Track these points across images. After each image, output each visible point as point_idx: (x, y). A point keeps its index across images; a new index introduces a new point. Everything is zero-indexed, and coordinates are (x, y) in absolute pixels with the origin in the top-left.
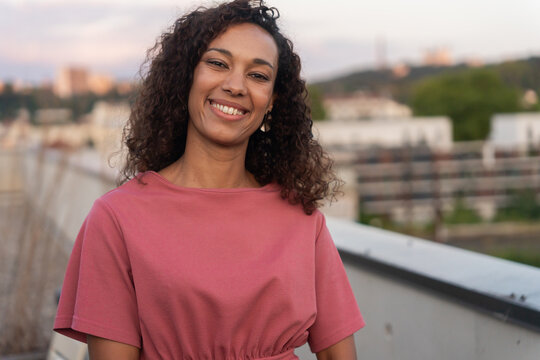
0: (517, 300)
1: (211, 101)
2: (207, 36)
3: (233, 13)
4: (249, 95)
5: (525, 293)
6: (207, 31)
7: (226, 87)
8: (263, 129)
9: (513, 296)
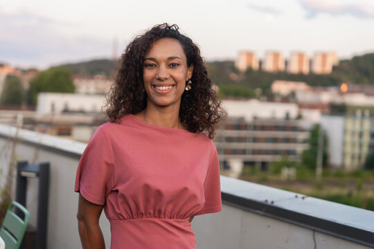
0: (269, 203)
1: (154, 86)
2: (143, 52)
3: (153, 36)
4: (172, 76)
5: (274, 200)
6: (142, 50)
7: (157, 77)
8: (187, 89)
9: (266, 201)
